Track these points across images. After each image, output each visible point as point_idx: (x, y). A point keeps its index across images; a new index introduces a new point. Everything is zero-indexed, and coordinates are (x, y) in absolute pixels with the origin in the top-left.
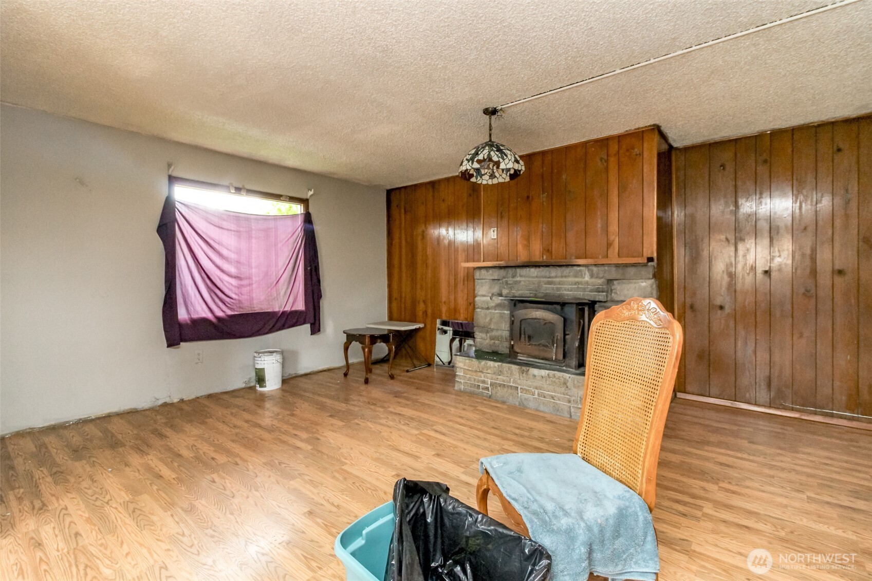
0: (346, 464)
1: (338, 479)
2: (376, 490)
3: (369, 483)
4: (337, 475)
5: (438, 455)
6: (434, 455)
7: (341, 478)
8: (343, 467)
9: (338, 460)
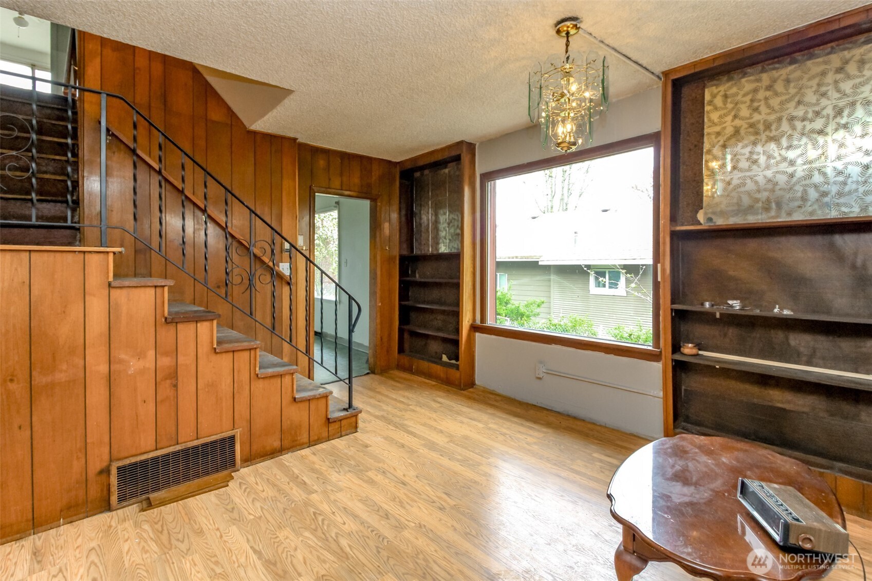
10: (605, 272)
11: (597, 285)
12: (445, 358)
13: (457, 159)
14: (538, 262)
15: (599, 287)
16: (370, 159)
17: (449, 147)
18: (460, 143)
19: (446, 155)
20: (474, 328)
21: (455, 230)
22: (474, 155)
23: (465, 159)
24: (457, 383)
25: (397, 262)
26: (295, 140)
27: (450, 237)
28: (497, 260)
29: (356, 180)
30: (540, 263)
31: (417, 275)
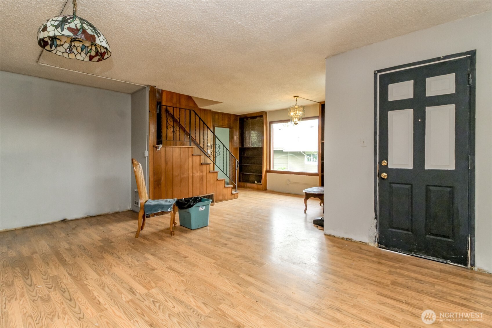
0: (214, 263)
1: (217, 255)
2: (198, 251)
3: (201, 254)
4: (218, 257)
5: (186, 257)
6: (188, 257)
7: (216, 256)
8: (215, 261)
9: (218, 265)
10: (311, 155)
11: (308, 160)
12: (256, 182)
13: (262, 116)
14: (282, 150)
15: (309, 161)
16: (230, 115)
17: (259, 112)
18: (263, 112)
19: (257, 115)
20: (267, 171)
21: (260, 139)
22: (267, 115)
23: (264, 116)
24: (261, 189)
25: (238, 150)
26: (211, 110)
27: (258, 142)
28: (274, 149)
29: (226, 122)
30: (283, 151)
31: (245, 155)
